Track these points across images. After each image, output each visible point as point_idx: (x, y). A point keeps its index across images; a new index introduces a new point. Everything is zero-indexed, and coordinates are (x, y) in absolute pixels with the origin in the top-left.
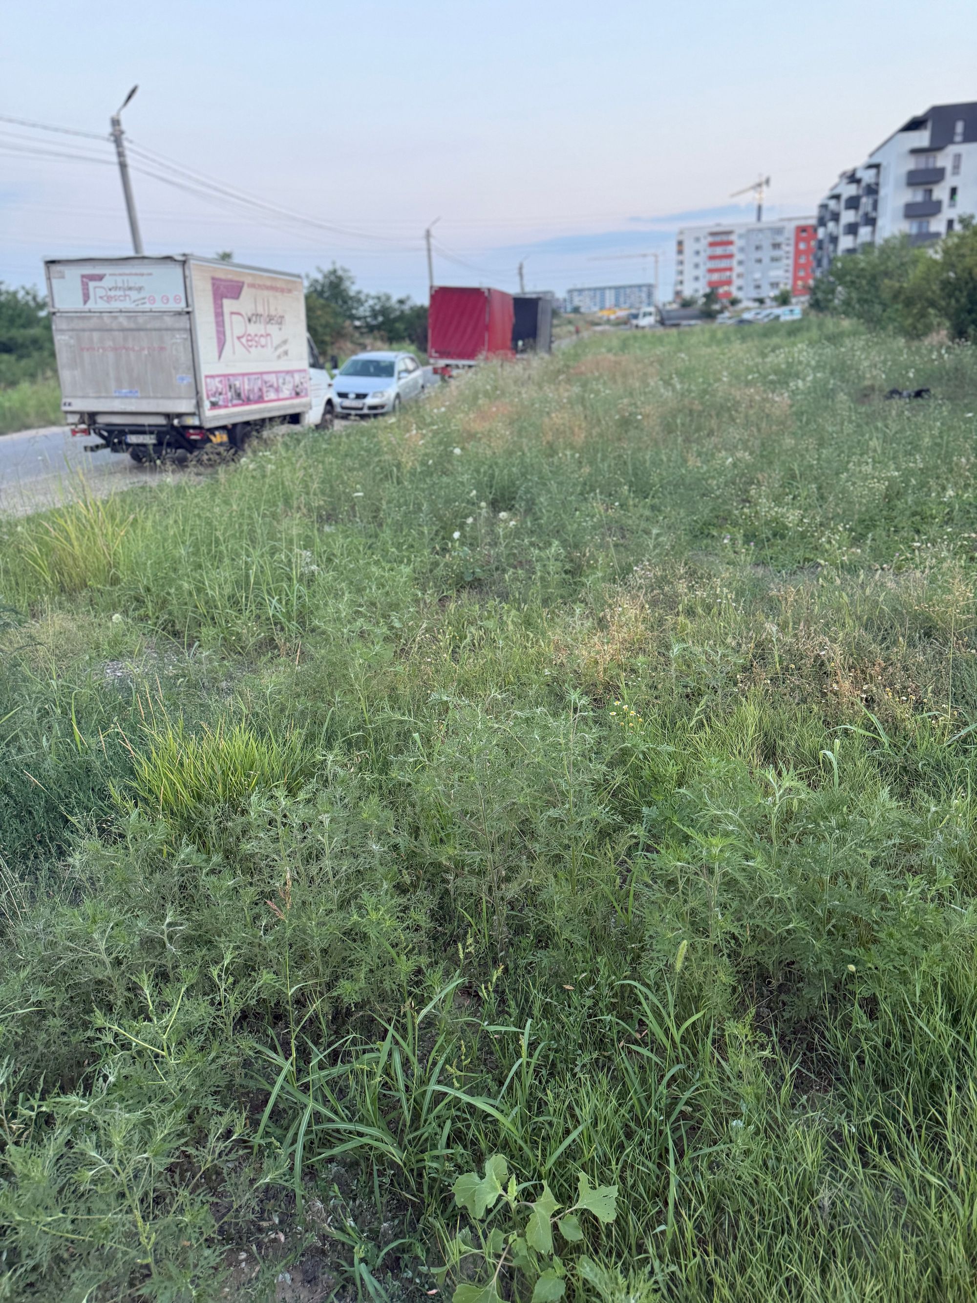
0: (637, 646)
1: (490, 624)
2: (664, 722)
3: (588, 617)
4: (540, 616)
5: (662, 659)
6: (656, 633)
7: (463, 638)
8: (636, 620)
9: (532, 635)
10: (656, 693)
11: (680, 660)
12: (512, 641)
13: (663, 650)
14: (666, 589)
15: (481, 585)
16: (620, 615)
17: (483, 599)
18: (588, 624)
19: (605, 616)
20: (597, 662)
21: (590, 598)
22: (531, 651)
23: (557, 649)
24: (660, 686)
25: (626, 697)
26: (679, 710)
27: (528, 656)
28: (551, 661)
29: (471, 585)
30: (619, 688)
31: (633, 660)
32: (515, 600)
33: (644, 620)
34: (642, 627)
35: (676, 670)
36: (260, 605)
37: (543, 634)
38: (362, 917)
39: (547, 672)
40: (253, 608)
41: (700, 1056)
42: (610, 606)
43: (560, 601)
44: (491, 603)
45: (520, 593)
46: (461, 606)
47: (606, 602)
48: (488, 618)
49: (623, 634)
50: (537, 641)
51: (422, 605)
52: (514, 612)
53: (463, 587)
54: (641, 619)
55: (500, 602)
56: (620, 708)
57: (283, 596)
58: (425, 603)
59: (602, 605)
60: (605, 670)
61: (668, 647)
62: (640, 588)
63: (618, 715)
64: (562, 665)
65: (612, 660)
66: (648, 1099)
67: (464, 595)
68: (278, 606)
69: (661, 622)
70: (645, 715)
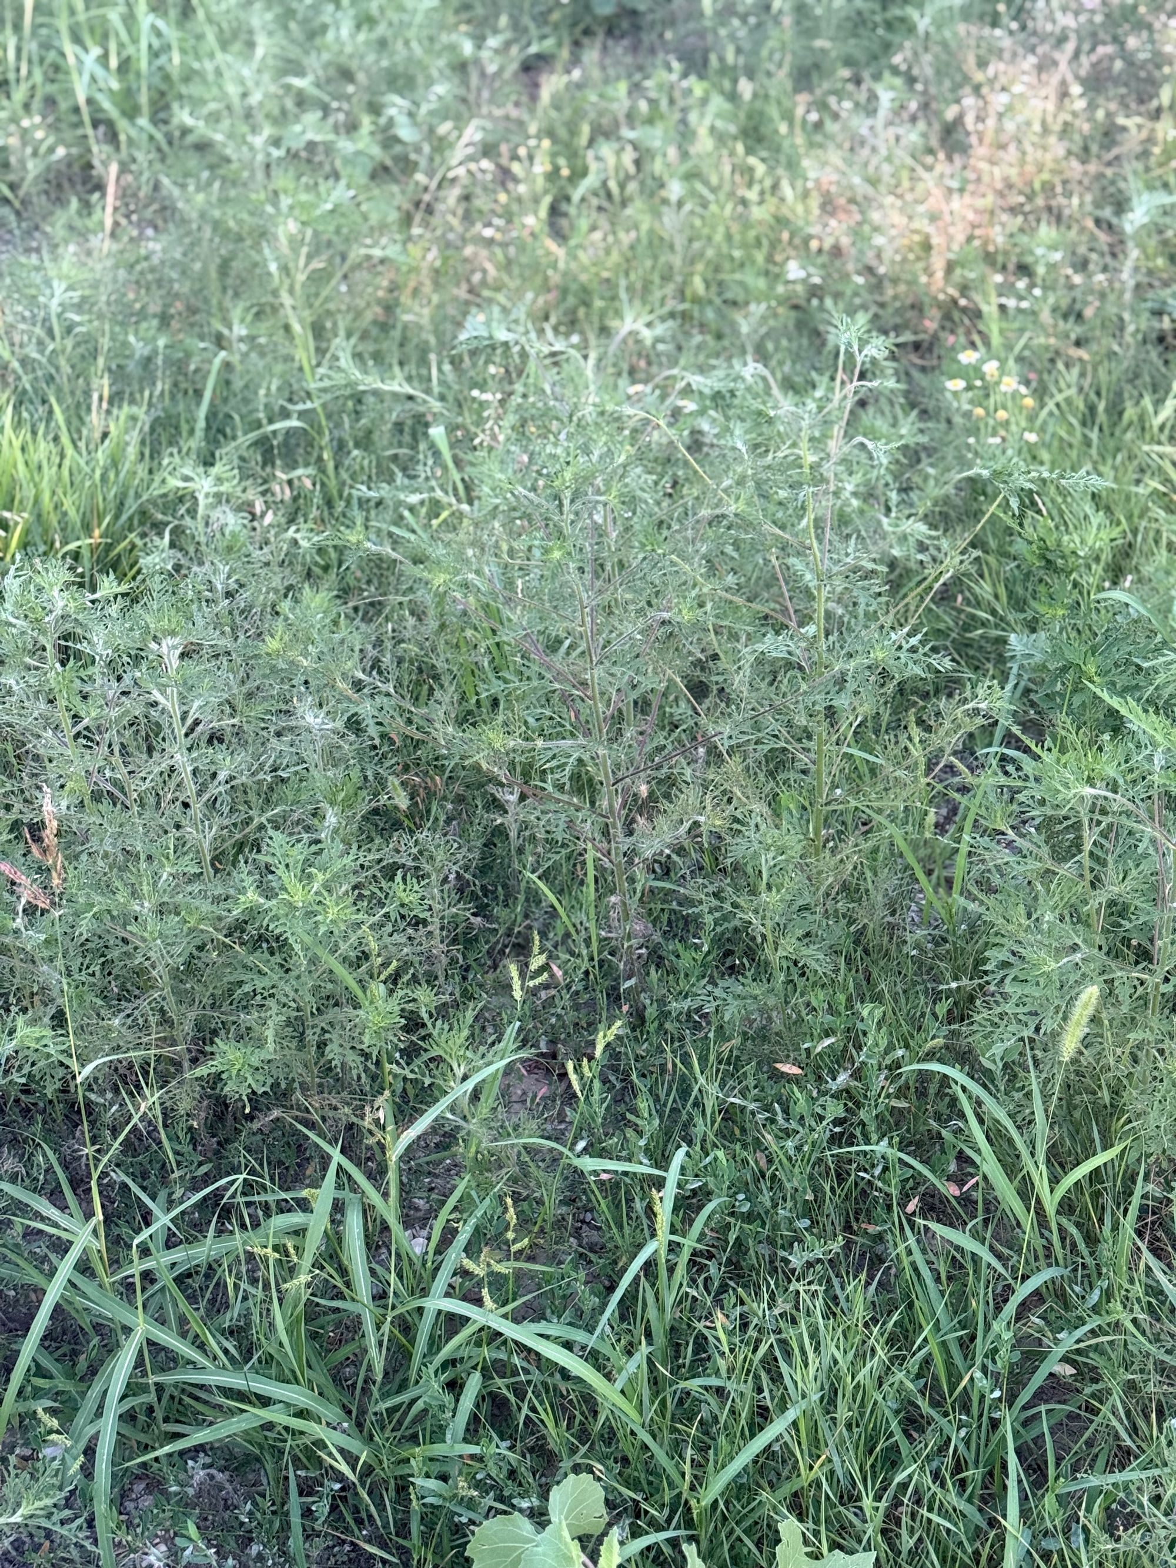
0: (1040, 201)
1: (655, 137)
2: (1092, 409)
3: (913, 119)
4: (788, 116)
5: (1103, 238)
6: (1093, 167)
7: (579, 173)
8: (1046, 130)
9: (760, 169)
10: (1076, 331)
11: (1152, 243)
12: (706, 183)
13: (1107, 213)
14: (1132, 42)
15: (637, 28)
16: (1000, 116)
17: (640, 68)
18: (913, 136)
19: (959, 120)
20: (927, 246)
21: (926, 67)
22: (758, 213)
23: (828, 206)
24: (1089, 312)
25: (996, 340)
26: (1137, 376)
27: (746, 224)
28: (806, 241)
29: (611, 30)
30: (978, 314)
31: (1024, 239)
32: (725, 70)
33: (1066, 130)
34: (1058, 149)
35: (1136, 269)
36: (57, 71)
37: (793, 166)
38: (269, 893)
39: (794, 270)
40: (38, 76)
41: (1105, 1250)
42: (977, 89)
43: (846, 73)
44: (661, 75)
45: (739, 51)
46: (579, 86)
47: (967, 79)
48: (650, 121)
49: (1006, 169)
50: (775, 187)
51: (474, 79)
52: (717, 102)
53: (587, 32)
54: (1057, 127)
55: (685, 75)
56: (977, 370)
57: (113, 47)
58: (483, 74)
59: (956, 87)
60: (950, 268)
61: (1121, 206)
62: (1061, 40)
63: (969, 388)
64: (837, 251)
65: (970, 239)
66: (967, 1344)
67: (591, 55)
68: (100, 72)
69: (1110, 134)
70: (1041, 393)
